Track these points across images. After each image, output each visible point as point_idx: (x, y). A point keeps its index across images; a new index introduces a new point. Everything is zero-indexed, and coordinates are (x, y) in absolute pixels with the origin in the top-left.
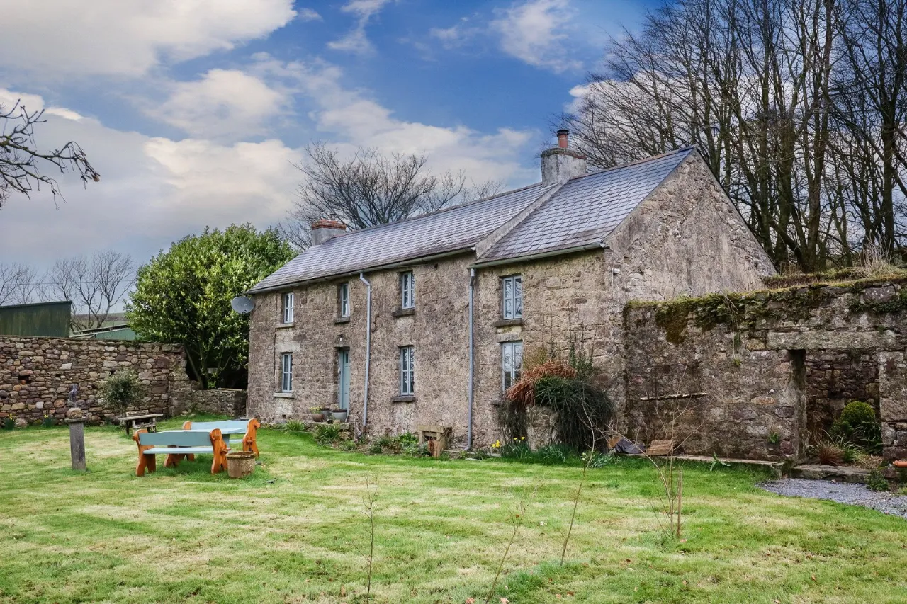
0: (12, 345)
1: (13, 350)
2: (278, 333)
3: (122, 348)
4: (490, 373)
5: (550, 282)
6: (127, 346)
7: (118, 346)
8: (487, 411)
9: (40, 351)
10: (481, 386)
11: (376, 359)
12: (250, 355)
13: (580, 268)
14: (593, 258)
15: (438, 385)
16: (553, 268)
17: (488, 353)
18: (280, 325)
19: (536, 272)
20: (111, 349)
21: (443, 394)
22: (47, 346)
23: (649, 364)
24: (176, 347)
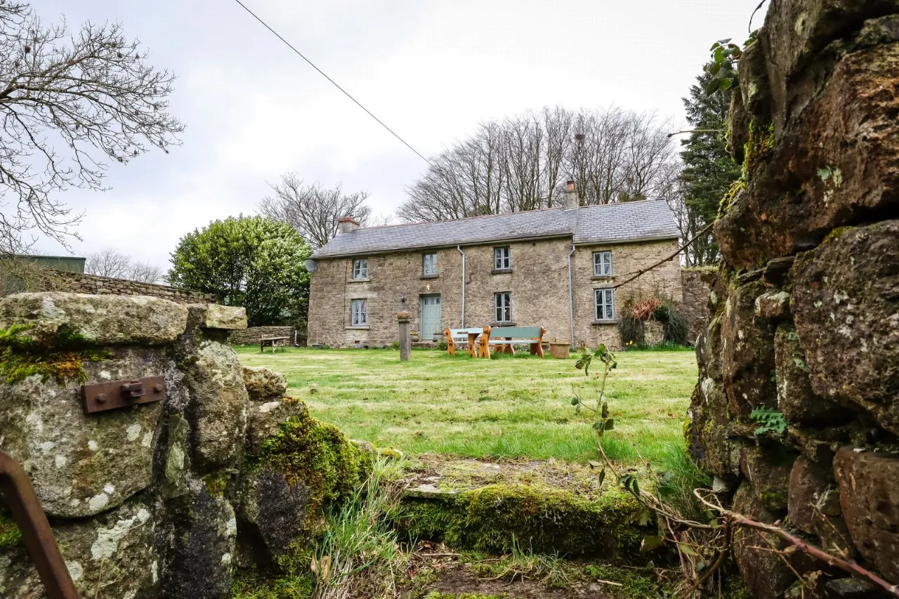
0: (93, 282)
1: (94, 287)
2: (348, 286)
3: (178, 293)
4: (587, 307)
5: (636, 256)
6: (181, 293)
7: (175, 292)
8: (585, 328)
9: (116, 290)
10: (579, 313)
11: (470, 301)
12: (310, 302)
13: (660, 249)
14: (670, 244)
15: (537, 315)
16: (638, 248)
17: (585, 295)
18: (351, 280)
19: (626, 250)
20: (170, 293)
21: (543, 320)
22: (121, 286)
23: (697, 301)
24: (212, 297)
